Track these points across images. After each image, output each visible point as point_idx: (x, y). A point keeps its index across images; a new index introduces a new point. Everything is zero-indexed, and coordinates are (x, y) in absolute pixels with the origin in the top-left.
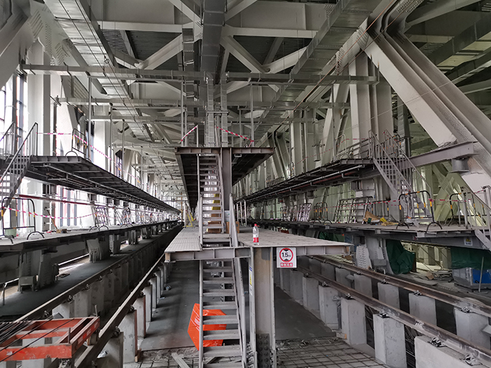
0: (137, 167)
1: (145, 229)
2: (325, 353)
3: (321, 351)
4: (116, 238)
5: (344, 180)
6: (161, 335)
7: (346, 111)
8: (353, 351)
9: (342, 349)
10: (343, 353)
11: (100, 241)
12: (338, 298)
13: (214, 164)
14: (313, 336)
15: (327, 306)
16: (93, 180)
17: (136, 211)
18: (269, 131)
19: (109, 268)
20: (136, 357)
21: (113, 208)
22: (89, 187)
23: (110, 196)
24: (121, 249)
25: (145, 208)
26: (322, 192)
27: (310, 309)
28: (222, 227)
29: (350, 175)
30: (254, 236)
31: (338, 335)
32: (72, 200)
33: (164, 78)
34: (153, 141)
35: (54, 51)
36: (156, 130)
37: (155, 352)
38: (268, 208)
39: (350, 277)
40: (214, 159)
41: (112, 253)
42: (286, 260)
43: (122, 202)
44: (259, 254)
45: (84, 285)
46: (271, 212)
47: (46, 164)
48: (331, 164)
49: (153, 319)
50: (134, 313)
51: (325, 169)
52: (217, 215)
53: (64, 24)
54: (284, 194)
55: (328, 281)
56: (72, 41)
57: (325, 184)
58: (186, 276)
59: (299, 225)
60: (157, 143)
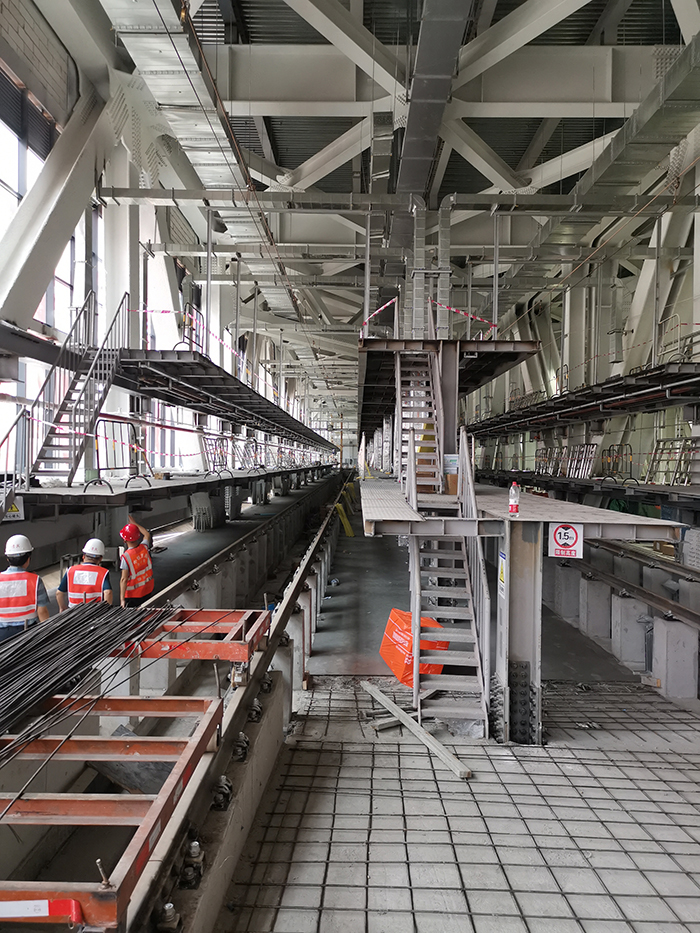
0: (268, 366)
1: (278, 479)
2: (620, 706)
3: (613, 702)
4: (234, 492)
5: (670, 403)
6: (335, 654)
7: (682, 264)
8: (670, 707)
9: (650, 703)
10: (653, 708)
11: (211, 495)
12: (647, 618)
13: (424, 369)
14: (599, 678)
15: (626, 630)
16: (206, 389)
17: (266, 445)
18: (521, 300)
19: (242, 542)
20: (305, 682)
21: (232, 438)
22: (199, 402)
23: (228, 417)
24: (242, 510)
25: (280, 442)
26: (621, 424)
27: (591, 636)
28: (438, 482)
29: (683, 394)
30: (512, 502)
31: (644, 681)
32: (168, 424)
33: (337, 207)
34: (300, 320)
35: (145, 158)
36: (305, 297)
37: (332, 678)
38: (509, 450)
39: (671, 584)
40: (424, 360)
41: (228, 518)
42: (565, 545)
43: (244, 428)
44: (519, 531)
45: (211, 565)
46: (515, 457)
47: (142, 363)
48: (646, 372)
49: (318, 630)
50: (301, 613)
51: (633, 381)
52: (428, 462)
53: (170, 115)
54: (543, 424)
55: (630, 588)
56: (181, 143)
57: (630, 408)
58: (361, 564)
59: (573, 485)
60: (308, 322)
